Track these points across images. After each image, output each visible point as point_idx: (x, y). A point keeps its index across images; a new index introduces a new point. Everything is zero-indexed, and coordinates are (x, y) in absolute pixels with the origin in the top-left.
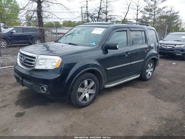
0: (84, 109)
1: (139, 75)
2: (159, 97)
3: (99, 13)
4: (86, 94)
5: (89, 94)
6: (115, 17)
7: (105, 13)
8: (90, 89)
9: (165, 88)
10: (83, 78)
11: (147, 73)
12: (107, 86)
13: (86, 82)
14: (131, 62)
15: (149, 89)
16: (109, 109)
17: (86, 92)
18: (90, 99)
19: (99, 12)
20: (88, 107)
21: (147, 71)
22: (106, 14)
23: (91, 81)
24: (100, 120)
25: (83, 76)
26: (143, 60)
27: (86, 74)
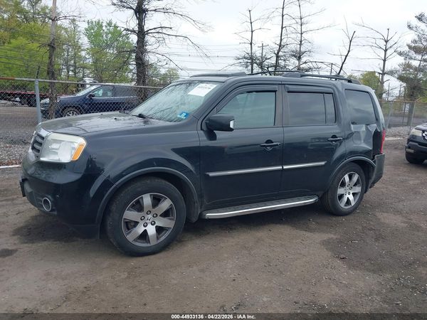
0: (141, 259)
1: (311, 199)
2: (342, 256)
3: (278, 57)
4: (149, 226)
5: (156, 227)
6: (320, 65)
7: (295, 56)
8: (161, 216)
9: (378, 238)
10: (139, 189)
11: (341, 196)
12: (210, 215)
13: (147, 200)
14: (282, 165)
15: (332, 236)
16: (195, 268)
17: (148, 221)
18: (158, 238)
19: (278, 53)
20: (152, 257)
21: (340, 191)
22: (299, 58)
23: (162, 197)
24: (158, 287)
25: (139, 184)
26: (323, 163)
27: (148, 182)
